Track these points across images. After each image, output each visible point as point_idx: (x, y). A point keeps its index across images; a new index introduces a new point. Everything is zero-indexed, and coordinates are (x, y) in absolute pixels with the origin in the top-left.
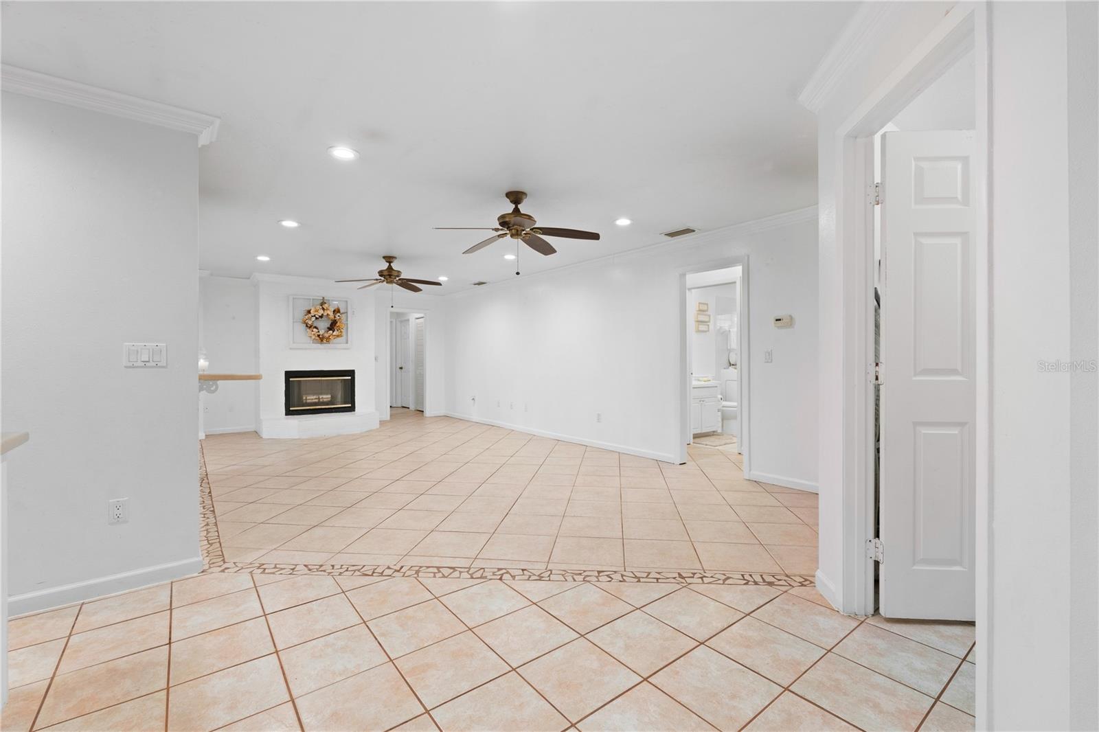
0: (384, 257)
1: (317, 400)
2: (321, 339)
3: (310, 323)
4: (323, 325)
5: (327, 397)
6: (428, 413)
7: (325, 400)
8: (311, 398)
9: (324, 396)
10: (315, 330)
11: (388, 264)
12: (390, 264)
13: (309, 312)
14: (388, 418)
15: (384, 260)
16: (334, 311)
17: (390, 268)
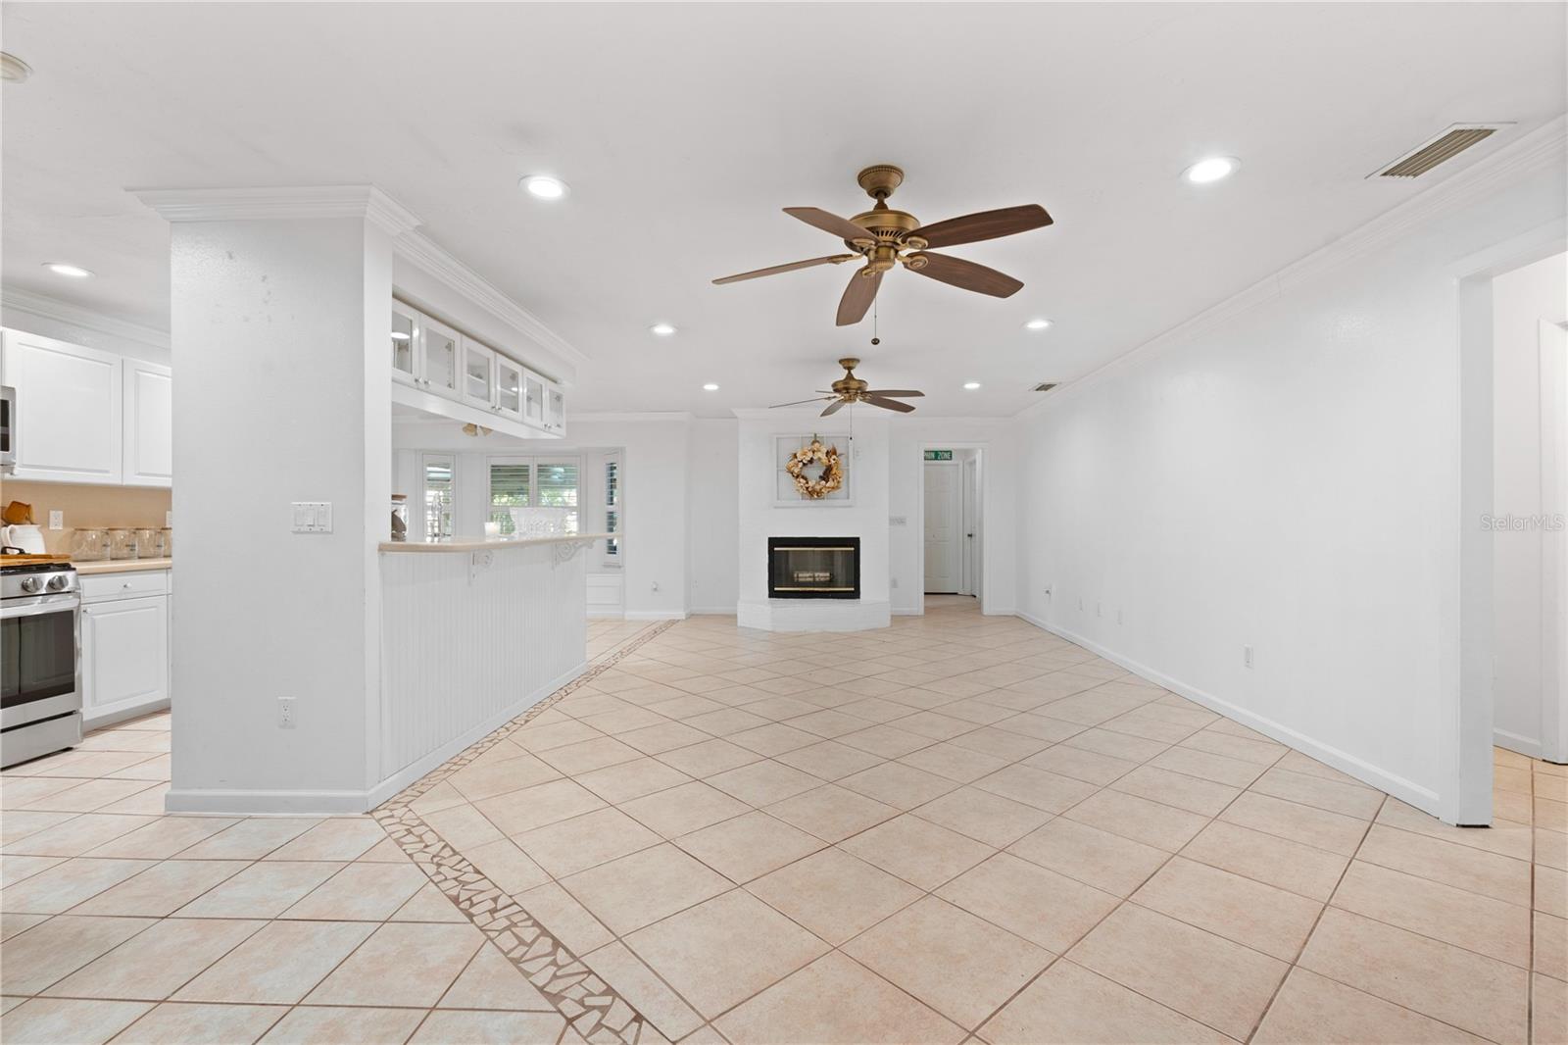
0: (841, 361)
1: (811, 579)
2: (812, 493)
3: (796, 470)
4: (814, 473)
5: (823, 576)
6: (987, 609)
7: (822, 579)
8: (804, 576)
9: (821, 574)
10: (802, 480)
11: (847, 371)
12: (849, 372)
13: (795, 456)
14: (921, 612)
15: (841, 366)
16: (828, 453)
17: (850, 377)
